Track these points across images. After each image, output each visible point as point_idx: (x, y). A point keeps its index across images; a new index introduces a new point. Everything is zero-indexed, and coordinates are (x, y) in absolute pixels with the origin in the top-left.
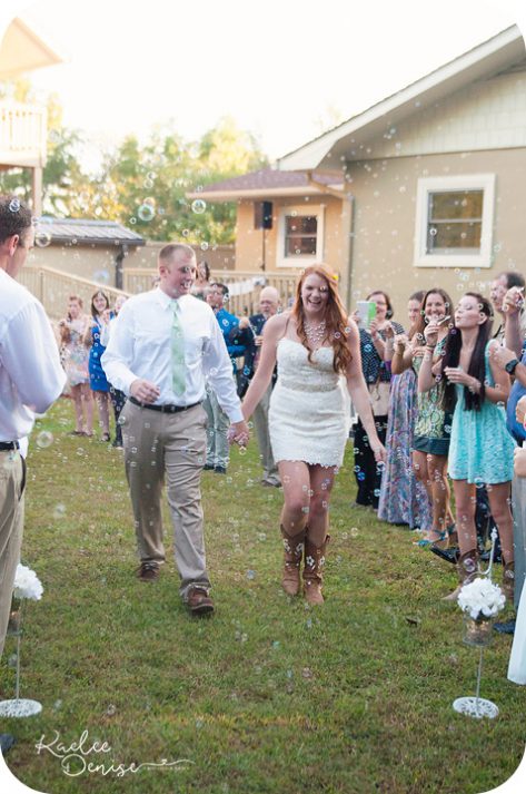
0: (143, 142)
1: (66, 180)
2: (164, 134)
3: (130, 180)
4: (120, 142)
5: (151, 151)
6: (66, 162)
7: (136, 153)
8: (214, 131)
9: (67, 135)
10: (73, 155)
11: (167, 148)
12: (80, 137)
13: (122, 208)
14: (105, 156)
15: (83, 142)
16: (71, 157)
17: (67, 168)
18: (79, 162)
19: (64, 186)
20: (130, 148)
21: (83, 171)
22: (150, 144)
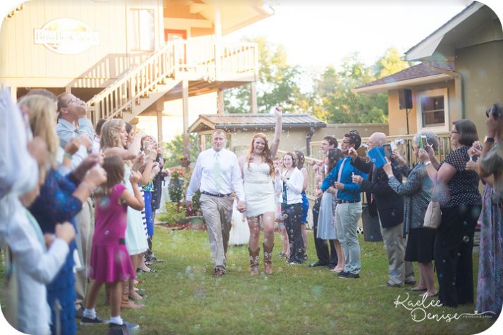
0: (339, 69)
1: (291, 99)
2: (351, 63)
3: (331, 94)
4: (323, 70)
5: (344, 75)
6: (291, 87)
7: (334, 76)
8: (384, 58)
9: (290, 70)
10: (294, 81)
11: (353, 73)
12: (299, 70)
13: (326, 112)
14: (314, 80)
15: (300, 73)
16: (293, 83)
17: (291, 90)
18: (298, 86)
19: (289, 102)
20: (330, 73)
21: (302, 92)
22: (342, 70)
